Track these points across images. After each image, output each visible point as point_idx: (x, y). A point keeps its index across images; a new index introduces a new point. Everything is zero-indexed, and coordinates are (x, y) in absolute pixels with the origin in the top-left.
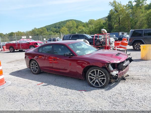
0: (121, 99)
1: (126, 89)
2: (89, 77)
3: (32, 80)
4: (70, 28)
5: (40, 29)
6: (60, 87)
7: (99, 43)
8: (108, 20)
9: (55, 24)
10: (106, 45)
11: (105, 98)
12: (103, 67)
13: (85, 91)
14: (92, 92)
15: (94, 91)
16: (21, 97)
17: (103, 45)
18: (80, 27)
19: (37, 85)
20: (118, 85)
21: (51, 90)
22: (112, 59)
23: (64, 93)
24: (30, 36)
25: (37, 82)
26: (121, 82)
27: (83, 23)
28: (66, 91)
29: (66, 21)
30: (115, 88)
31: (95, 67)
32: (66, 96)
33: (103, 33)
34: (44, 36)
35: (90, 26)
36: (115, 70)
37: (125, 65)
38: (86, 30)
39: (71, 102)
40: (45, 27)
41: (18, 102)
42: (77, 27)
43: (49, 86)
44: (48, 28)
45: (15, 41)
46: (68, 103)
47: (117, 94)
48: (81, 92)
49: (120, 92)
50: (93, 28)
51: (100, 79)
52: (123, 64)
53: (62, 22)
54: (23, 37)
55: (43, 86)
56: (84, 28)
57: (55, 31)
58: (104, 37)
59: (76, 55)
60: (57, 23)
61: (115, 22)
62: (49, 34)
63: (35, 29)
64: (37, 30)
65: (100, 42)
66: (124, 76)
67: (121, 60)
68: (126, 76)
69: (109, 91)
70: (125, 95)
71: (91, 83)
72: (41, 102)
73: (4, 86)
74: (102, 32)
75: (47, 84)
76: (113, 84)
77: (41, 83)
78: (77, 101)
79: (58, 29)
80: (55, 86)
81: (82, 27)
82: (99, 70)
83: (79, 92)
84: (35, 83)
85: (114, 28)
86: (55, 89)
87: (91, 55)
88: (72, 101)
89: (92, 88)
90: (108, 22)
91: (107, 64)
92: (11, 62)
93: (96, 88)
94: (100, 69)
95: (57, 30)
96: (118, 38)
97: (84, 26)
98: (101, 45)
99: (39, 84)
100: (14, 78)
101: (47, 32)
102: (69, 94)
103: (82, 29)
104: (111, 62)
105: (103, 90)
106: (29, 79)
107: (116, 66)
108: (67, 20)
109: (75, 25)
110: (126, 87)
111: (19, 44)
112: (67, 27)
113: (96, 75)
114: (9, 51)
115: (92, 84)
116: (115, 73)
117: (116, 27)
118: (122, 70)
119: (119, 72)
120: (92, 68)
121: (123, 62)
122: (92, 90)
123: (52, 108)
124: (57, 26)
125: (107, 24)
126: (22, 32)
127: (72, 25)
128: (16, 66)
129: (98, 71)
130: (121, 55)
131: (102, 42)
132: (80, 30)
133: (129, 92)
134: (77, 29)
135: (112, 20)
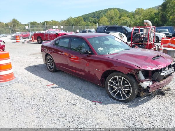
0: (148, 124)
1: (160, 110)
2: (108, 84)
3: (44, 78)
4: (111, 18)
5: (76, 19)
6: (71, 92)
7: (138, 39)
8: (161, 10)
9: (94, 13)
10: (148, 42)
11: (124, 119)
12: (128, 73)
13: (101, 103)
14: (110, 106)
15: (113, 105)
16: (22, 98)
17: (144, 42)
18: (123, 18)
19: (47, 85)
20: (150, 101)
21: (58, 95)
22: (145, 63)
23: (73, 102)
24: (61, 26)
25: (48, 82)
26: (156, 97)
27: (128, 12)
28: (77, 98)
29: (107, 9)
30: (145, 106)
31: (118, 73)
32: (73, 107)
33: (146, 26)
34: (80, 26)
35: (137, 17)
36: (147, 80)
37: (164, 74)
38: (132, 22)
39: (76, 116)
40: (83, 16)
41: (15, 105)
42: (120, 17)
43: (59, 89)
44: (85, 18)
45: (45, 31)
46: (72, 117)
47: (144, 116)
48: (95, 103)
49: (150, 113)
50: (140, 20)
51: (124, 89)
52: (161, 73)
53: (102, 11)
54: (54, 27)
55: (53, 88)
56: (128, 19)
57: (93, 22)
58: (147, 31)
59: (96, 53)
60: (96, 12)
61: (171, 13)
62: (85, 25)
63: (71, 18)
64: (73, 19)
65: (140, 37)
66: (162, 89)
67: (158, 66)
68: (166, 90)
69: (133, 108)
70: (155, 119)
71: (111, 93)
72: (40, 110)
73: (12, 82)
74: (145, 24)
75: (58, 86)
76: (143, 99)
77: (52, 84)
78: (84, 116)
79: (97, 19)
80: (66, 91)
81: (127, 17)
82: (123, 78)
83: (92, 103)
84: (46, 82)
85: (170, 20)
86: (64, 95)
87: (116, 55)
88: (77, 114)
89: (112, 100)
90: (161, 12)
91: (134, 70)
92: (33, 54)
93: (116, 102)
94: (125, 76)
95: (95, 20)
96: (171, 34)
97: (128, 17)
98: (142, 42)
99: (49, 85)
100: (26, 74)
101: (83, 22)
102: (77, 104)
103: (126, 19)
104: (142, 68)
105: (125, 106)
106: (41, 77)
107: (150, 74)
108: (109, 9)
109: (118, 15)
110: (162, 107)
111: (47, 35)
112: (107, 16)
113: (118, 83)
114: (37, 42)
115: (112, 95)
116: (146, 84)
117: (172, 19)
118: (159, 82)
119: (153, 83)
120: (114, 73)
121: (161, 70)
122: (110, 103)
123: (50, 119)
124: (96, 15)
125: (160, 15)
126: (56, 21)
127: (114, 15)
128: (36, 60)
129: (121, 79)
130: (161, 58)
131: (144, 38)
132: (123, 22)
133: (163, 115)
134: (120, 19)
135: (167, 9)
